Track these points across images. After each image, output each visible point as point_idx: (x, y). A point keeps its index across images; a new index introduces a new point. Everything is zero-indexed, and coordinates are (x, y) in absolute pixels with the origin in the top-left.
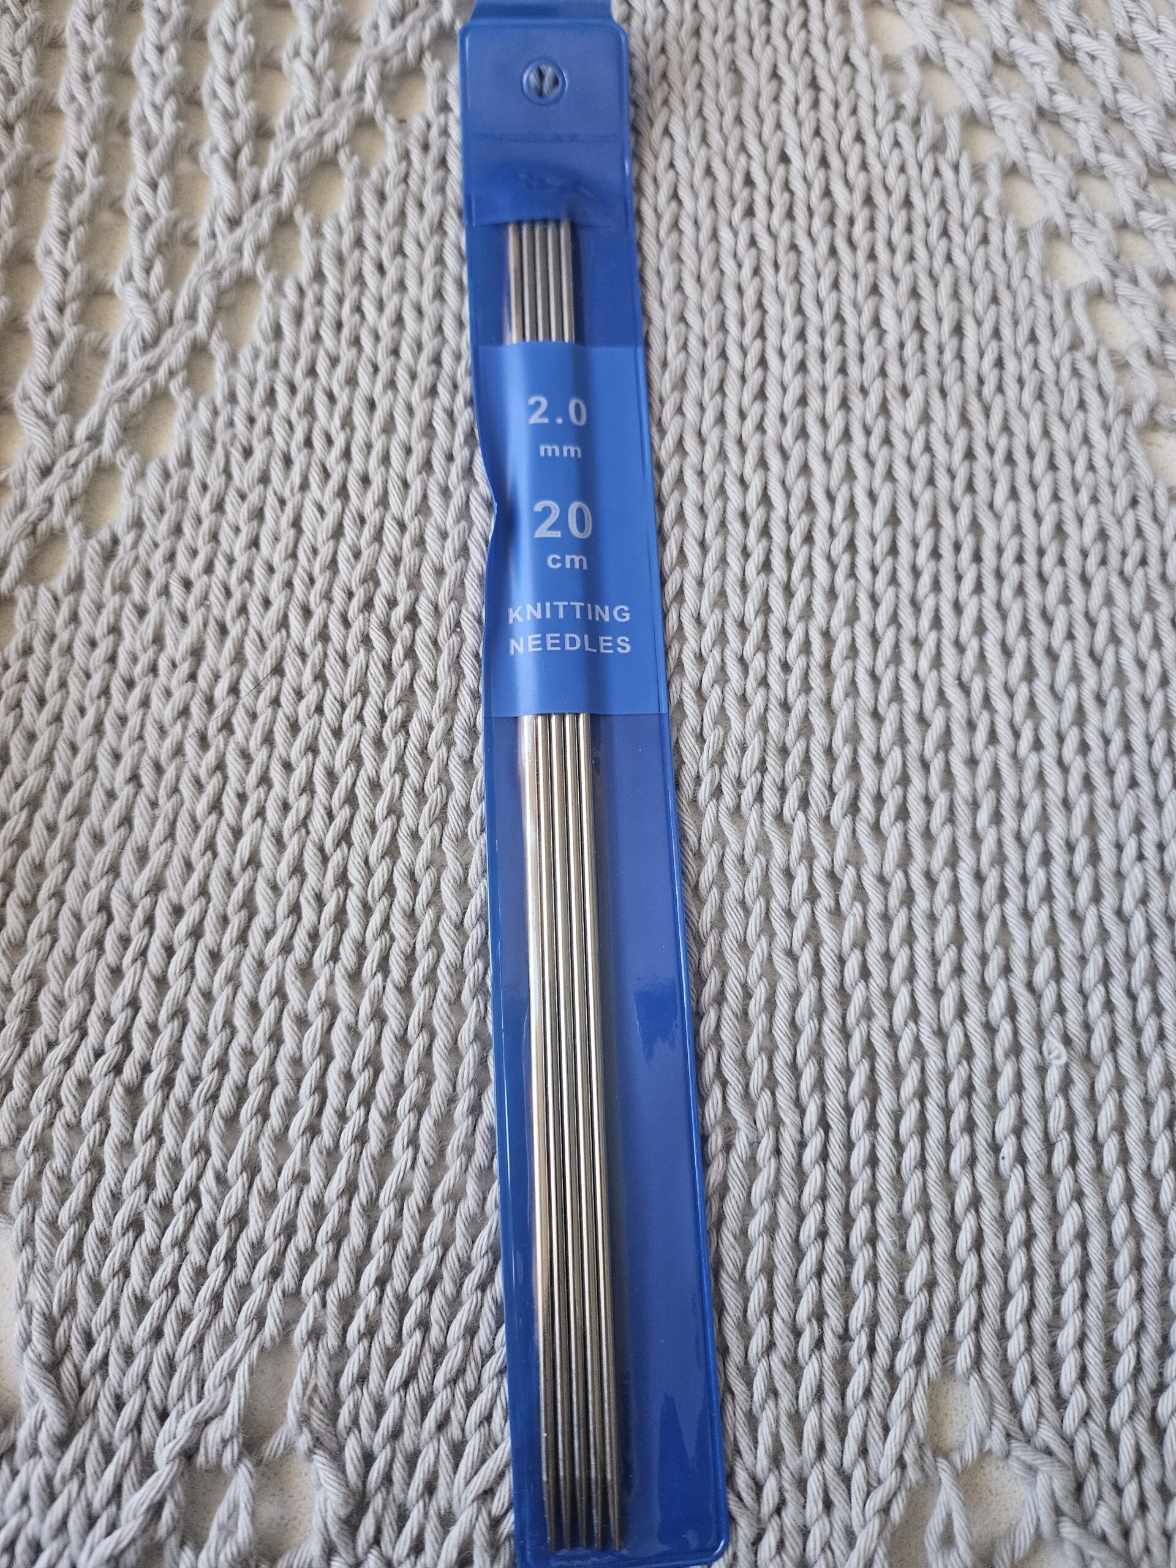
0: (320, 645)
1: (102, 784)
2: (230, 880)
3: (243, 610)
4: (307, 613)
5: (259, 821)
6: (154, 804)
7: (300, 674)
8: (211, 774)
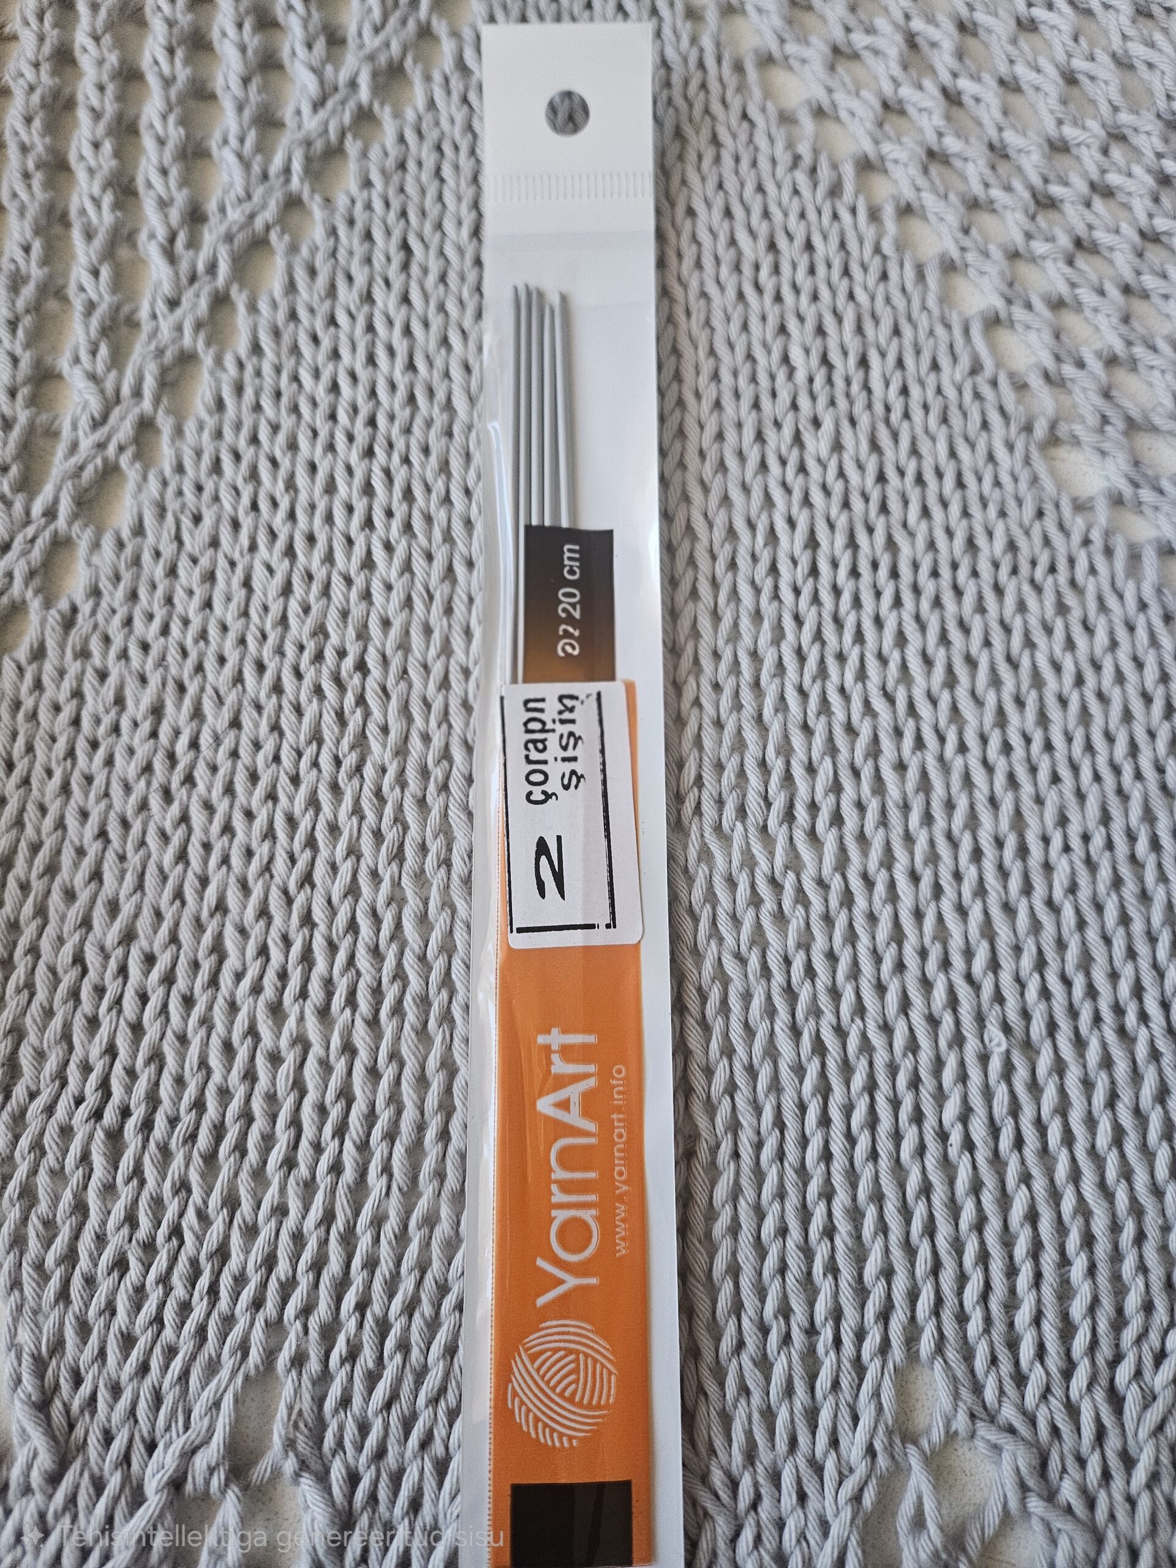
0: (274, 698)
1: (72, 842)
2: (199, 926)
3: (199, 668)
4: (261, 667)
5: (224, 868)
6: (122, 858)
7: (257, 726)
8: (176, 826)
